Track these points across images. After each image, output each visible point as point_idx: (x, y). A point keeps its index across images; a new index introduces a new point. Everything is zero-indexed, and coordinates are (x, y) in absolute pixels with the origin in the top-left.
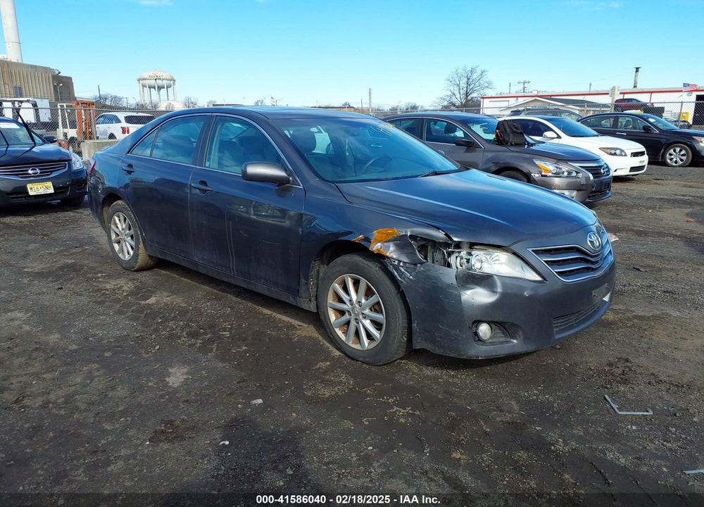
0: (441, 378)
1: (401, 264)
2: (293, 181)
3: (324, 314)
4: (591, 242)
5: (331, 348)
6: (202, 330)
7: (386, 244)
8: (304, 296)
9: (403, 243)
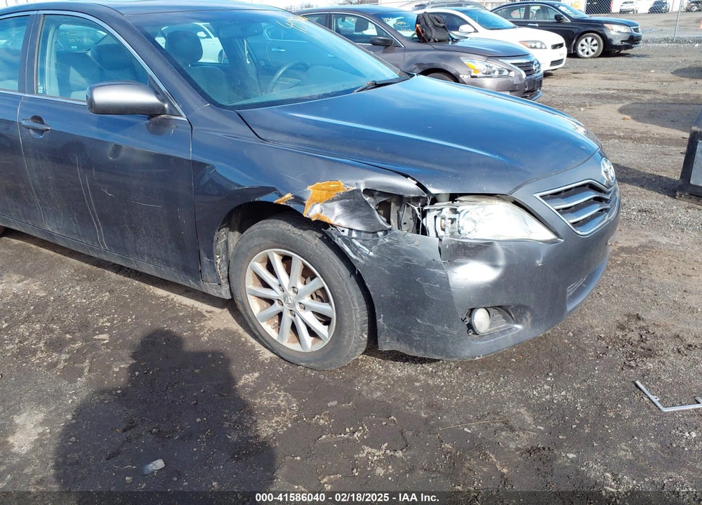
0: (418, 380)
1: (354, 234)
2: (170, 110)
3: (243, 304)
4: (606, 172)
5: (258, 347)
6: (68, 336)
7: (329, 205)
8: (210, 280)
9: (353, 202)
